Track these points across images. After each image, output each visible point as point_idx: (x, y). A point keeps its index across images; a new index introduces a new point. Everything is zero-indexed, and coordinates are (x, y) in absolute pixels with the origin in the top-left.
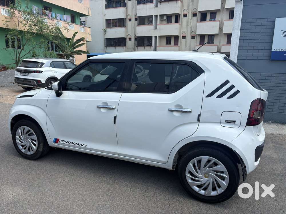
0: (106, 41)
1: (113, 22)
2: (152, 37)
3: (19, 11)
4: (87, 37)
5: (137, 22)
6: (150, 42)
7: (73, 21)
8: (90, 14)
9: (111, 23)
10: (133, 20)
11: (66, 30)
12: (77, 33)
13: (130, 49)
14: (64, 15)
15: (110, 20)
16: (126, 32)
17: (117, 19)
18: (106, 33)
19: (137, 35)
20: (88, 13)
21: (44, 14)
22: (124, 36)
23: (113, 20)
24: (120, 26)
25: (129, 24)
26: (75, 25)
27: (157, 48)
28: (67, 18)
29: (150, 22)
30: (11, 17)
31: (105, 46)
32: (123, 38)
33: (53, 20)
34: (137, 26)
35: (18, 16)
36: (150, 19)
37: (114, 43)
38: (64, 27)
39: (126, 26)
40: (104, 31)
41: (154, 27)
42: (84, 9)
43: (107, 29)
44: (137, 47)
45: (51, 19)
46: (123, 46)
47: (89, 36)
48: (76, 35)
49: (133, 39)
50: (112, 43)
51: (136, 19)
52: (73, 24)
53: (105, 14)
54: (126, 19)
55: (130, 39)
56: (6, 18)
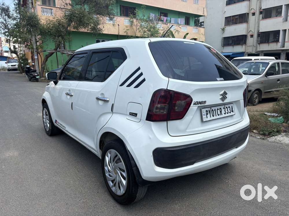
0: (223, 40)
1: (233, 19)
2: (279, 31)
3: (137, 19)
4: (200, 38)
5: (261, 15)
6: (278, 38)
7: (187, 23)
8: (206, 14)
9: (231, 21)
10: (257, 13)
11: (177, 32)
12: (188, 35)
13: (251, 47)
14: (179, 18)
15: (230, 17)
16: (248, 28)
17: (238, 15)
18: (224, 32)
19: (261, 31)
20: (204, 13)
21: (160, 20)
22: (244, 33)
23: (233, 16)
24: (241, 22)
25: (252, 19)
26: (188, 26)
27: (286, 44)
28: (182, 20)
29: (279, 14)
30: (131, 25)
31: (222, 46)
32: (243, 35)
33: (167, 24)
34: (261, 20)
35: (136, 24)
36: (279, 10)
37: (232, 42)
38: (175, 29)
39: (248, 22)
40: (222, 30)
41: (283, 19)
42: (199, 10)
43: (225, 27)
44: (259, 44)
45: (165, 24)
46: (242, 45)
47: (202, 36)
48: (187, 36)
49: (255, 36)
50: (231, 42)
51: (261, 13)
52: (187, 26)
53: (225, 12)
54: (248, 14)
55: (252, 36)
56: (127, 27)
